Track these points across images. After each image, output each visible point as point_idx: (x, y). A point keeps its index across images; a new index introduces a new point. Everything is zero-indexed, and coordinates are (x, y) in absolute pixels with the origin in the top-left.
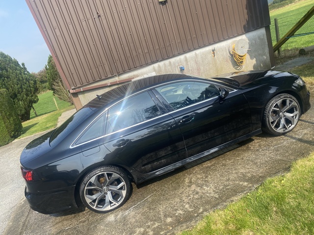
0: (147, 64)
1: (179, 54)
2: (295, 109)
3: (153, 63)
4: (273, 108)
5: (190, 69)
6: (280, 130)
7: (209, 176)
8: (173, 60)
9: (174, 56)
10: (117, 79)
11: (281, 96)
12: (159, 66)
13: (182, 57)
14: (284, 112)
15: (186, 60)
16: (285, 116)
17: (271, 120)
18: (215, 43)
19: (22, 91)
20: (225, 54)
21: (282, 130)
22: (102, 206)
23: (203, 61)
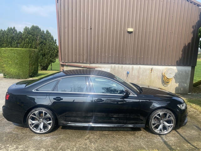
0: (108, 63)
1: (129, 64)
2: (172, 122)
3: (112, 63)
4: (156, 115)
5: (133, 74)
6: (157, 131)
7: (100, 139)
8: (124, 66)
9: (126, 64)
10: (88, 65)
11: (164, 110)
12: (115, 66)
13: (131, 66)
14: (164, 121)
15: (133, 68)
16: (164, 124)
17: (153, 122)
18: (154, 65)
19: (49, 54)
20: (159, 73)
21: (159, 131)
22: (36, 129)
23: (143, 73)
